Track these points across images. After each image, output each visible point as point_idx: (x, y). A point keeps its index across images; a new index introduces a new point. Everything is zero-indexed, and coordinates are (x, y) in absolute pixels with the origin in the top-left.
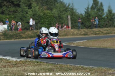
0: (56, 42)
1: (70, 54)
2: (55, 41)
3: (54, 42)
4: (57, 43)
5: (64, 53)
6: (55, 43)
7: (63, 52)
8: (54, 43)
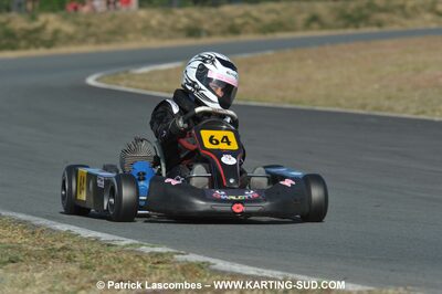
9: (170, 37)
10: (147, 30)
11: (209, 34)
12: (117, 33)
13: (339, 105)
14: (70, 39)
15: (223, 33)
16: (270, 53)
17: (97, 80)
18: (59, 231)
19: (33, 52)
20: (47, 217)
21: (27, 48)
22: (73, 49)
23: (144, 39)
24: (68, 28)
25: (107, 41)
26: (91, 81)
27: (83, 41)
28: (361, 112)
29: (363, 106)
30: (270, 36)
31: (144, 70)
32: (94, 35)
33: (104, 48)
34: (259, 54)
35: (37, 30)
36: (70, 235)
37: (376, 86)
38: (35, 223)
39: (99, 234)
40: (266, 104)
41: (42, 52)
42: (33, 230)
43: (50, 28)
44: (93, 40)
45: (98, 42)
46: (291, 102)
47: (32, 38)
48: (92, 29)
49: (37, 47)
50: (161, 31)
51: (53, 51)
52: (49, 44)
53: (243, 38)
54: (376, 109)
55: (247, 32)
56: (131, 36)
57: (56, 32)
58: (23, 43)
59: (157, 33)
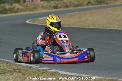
9: (49, 9)
10: (43, 7)
11: (60, 8)
12: (35, 8)
13: (96, 26)
14: (22, 10)
15: (64, 7)
16: (77, 12)
17: (29, 22)
18: (17, 64)
19: (11, 14)
21: (10, 13)
22: (23, 13)
23: (42, 10)
24: (21, 7)
25: (32, 11)
26: (27, 22)
27: (25, 11)
29: (102, 27)
30: (77, 8)
31: (42, 18)
33: (31, 12)
34: (74, 13)
35: (13, 8)
36: (20, 65)
37: (106, 21)
38: (10, 62)
41: (14, 14)
42: (10, 64)
43: (16, 8)
44: (28, 10)
45: (30, 11)
46: (83, 26)
47: (12, 10)
48: (28, 7)
49: (13, 13)
50: (47, 7)
51: (17, 14)
52: (16, 12)
53: (69, 9)
54: (106, 27)
55: (71, 7)
56: (39, 9)
57: (18, 9)
58: (9, 12)
59: (46, 8)
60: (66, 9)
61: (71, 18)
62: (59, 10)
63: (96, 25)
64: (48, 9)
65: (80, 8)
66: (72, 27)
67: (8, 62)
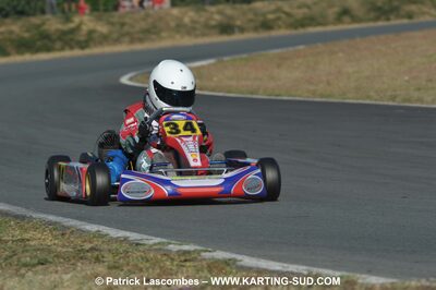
0: (185, 129)
1: (253, 182)
2: (181, 124)
3: (176, 126)
4: (189, 133)
5: (225, 175)
6: (183, 133)
7: (220, 172)
8: (178, 132)
9: (203, 35)
10: (180, 28)
11: (242, 30)
12: (151, 32)
13: (369, 97)
14: (105, 39)
15: (256, 29)
16: (301, 47)
17: (131, 79)
18: (88, 232)
19: (67, 53)
20: (78, 218)
21: (62, 49)
22: (107, 49)
23: (178, 36)
24: (102, 28)
25: (141, 40)
26: (125, 80)
27: (117, 41)
28: (391, 103)
29: (393, 98)
30: (301, 31)
32: (128, 34)
33: (138, 47)
34: (291, 49)
35: (72, 31)
36: (99, 235)
37: (407, 78)
39: (128, 234)
40: (298, 98)
41: (77, 52)
42: (63, 231)
43: (85, 28)
44: (127, 39)
45: (132, 41)
46: (322, 96)
47: (68, 39)
48: (126, 29)
49: (72, 48)
50: (194, 29)
51: (87, 52)
52: (83, 45)
53: (274, 33)
54: (405, 100)
55: (280, 27)
56: (164, 34)
57: (91, 32)
58: (58, 45)
59: (190, 30)
60: (264, 34)
61: (279, 66)
62: (237, 37)
63: (372, 94)
64: (197, 36)
65: (312, 30)
66: (285, 98)
67: (56, 223)
